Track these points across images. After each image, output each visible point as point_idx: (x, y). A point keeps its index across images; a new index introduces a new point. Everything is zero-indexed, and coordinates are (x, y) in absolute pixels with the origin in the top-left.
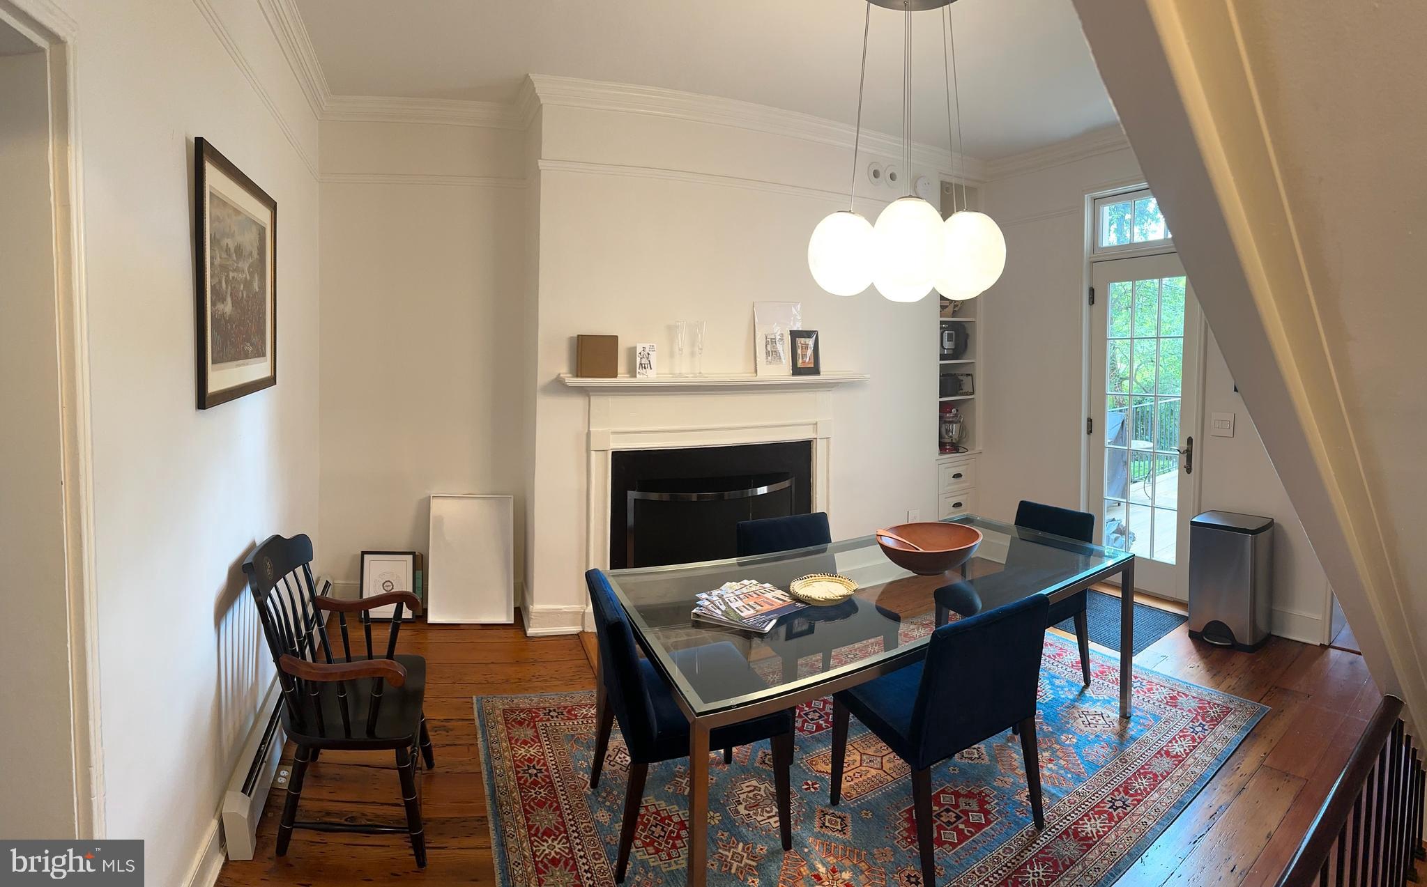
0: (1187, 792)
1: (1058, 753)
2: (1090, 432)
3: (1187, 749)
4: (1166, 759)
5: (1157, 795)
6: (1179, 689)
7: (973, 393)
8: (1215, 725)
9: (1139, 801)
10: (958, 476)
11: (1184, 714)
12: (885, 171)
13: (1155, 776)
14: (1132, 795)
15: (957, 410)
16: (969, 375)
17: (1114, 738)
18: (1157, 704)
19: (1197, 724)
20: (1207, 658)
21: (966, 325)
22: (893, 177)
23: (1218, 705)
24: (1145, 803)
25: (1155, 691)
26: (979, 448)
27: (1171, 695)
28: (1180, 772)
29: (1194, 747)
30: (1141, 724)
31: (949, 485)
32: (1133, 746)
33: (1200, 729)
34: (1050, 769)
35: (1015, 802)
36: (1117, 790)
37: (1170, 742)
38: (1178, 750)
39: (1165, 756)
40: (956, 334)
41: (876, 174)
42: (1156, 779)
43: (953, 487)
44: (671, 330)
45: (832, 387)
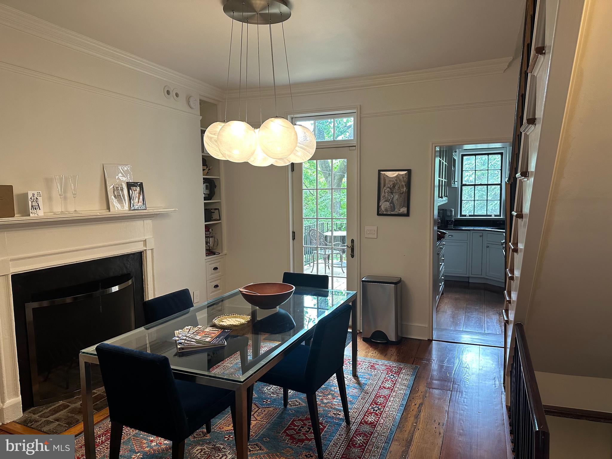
0: (402, 400)
1: (335, 395)
2: (294, 239)
3: (392, 385)
4: (385, 390)
5: (390, 403)
6: (373, 362)
7: (220, 220)
8: (399, 375)
9: (384, 406)
10: (216, 269)
11: (382, 372)
12: (173, 91)
13: (385, 397)
14: (379, 405)
15: (212, 230)
16: (217, 209)
17: (356, 385)
18: (366, 369)
19: (390, 375)
20: (377, 349)
21: (214, 180)
22: (177, 95)
23: (395, 367)
24: (387, 406)
25: (362, 364)
26: (225, 252)
27: (371, 365)
28: (394, 394)
29: (395, 384)
30: (365, 378)
31: (212, 274)
32: (367, 387)
33: (392, 377)
34: (336, 402)
35: (330, 417)
36: (371, 404)
37: (382, 383)
38: (388, 386)
39: (383, 388)
40: (210, 185)
41: (168, 93)
42: (387, 398)
43: (214, 275)
44: (48, 182)
45: (153, 217)
